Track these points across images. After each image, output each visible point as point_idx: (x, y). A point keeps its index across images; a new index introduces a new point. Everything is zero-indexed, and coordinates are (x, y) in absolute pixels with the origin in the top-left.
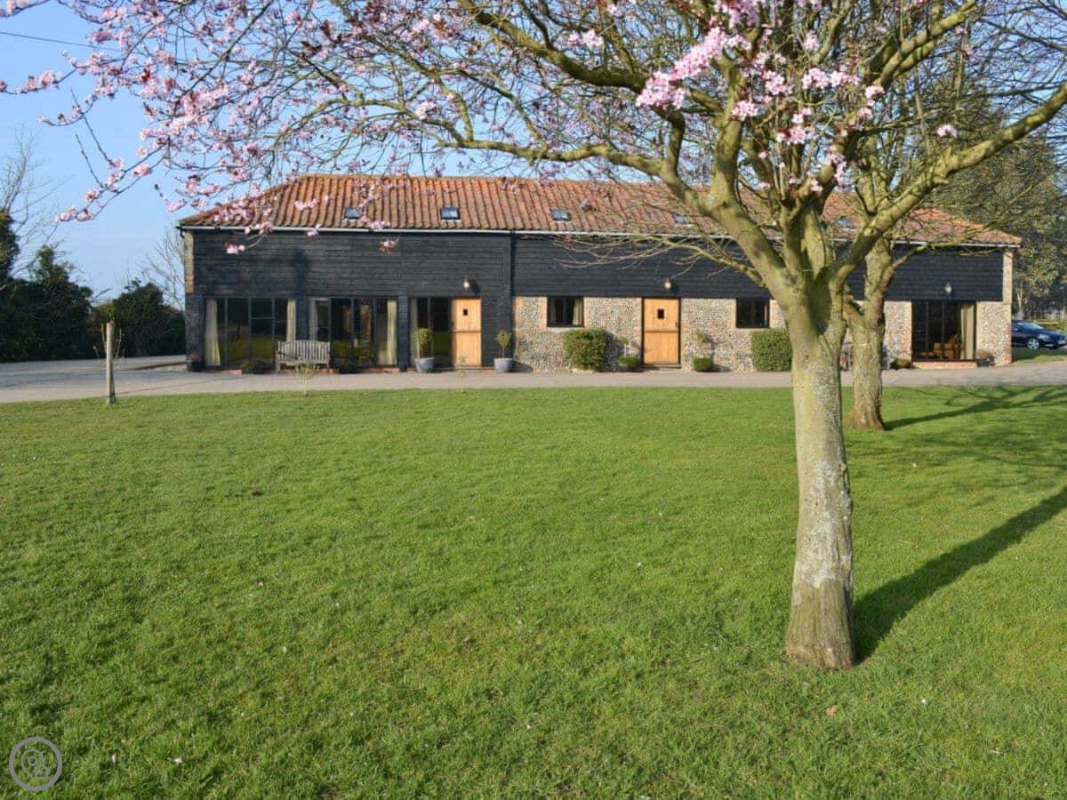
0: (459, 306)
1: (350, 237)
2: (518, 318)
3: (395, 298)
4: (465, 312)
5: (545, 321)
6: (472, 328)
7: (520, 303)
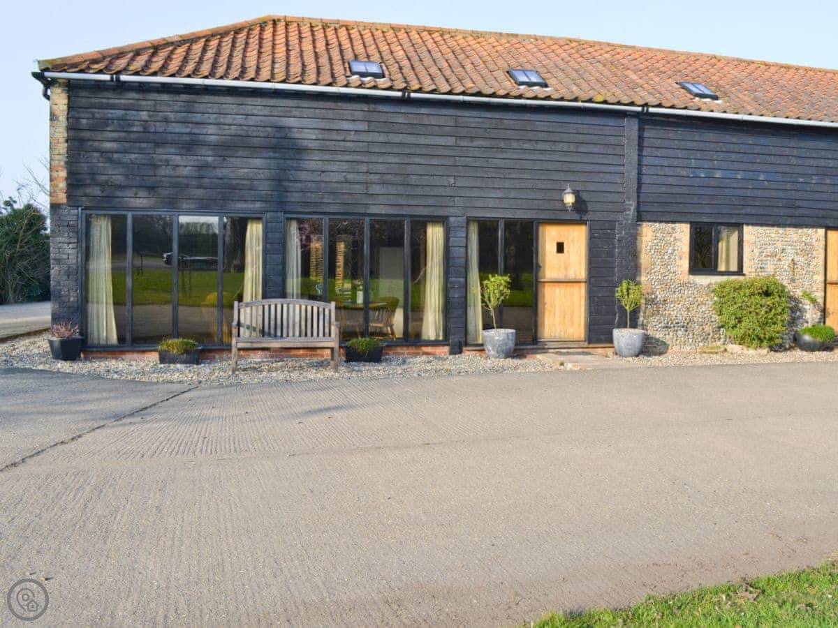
0: (550, 235)
1: (365, 107)
2: (644, 259)
3: (441, 220)
4: (560, 248)
5: (685, 263)
6: (571, 275)
7: (649, 233)
